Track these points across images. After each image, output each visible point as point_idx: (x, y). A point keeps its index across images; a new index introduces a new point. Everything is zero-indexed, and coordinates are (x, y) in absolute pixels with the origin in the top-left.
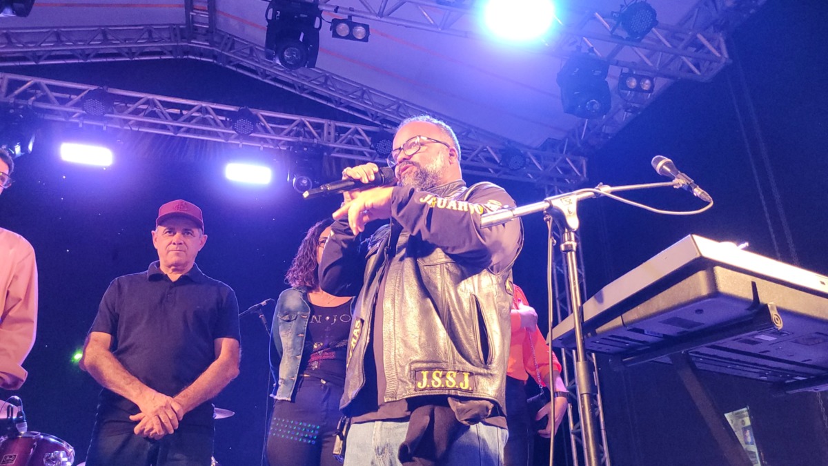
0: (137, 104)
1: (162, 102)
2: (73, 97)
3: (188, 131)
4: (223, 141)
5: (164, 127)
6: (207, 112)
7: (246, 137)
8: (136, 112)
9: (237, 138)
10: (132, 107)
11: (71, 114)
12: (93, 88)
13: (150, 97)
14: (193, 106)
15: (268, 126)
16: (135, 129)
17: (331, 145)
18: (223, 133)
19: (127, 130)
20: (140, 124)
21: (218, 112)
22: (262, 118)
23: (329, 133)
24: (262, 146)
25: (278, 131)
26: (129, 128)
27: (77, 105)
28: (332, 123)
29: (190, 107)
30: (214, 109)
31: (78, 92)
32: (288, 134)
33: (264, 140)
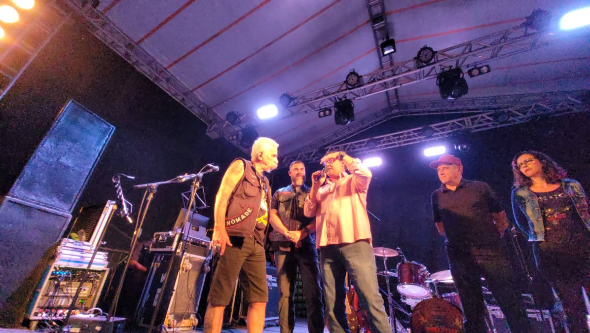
0: (383, 140)
2: (362, 145)
3: (405, 142)
4: (419, 142)
6: (410, 133)
7: (430, 137)
8: (384, 142)
9: (425, 138)
11: (363, 151)
12: (369, 139)
13: (388, 135)
14: (404, 133)
15: (438, 129)
17: (470, 127)
18: (419, 139)
19: (382, 150)
20: (386, 146)
21: (414, 131)
22: (434, 127)
23: (468, 123)
24: (437, 139)
25: (443, 130)
26: (382, 149)
27: (365, 146)
28: (468, 118)
29: (402, 134)
30: (412, 131)
31: (363, 142)
32: (448, 130)
33: (437, 136)
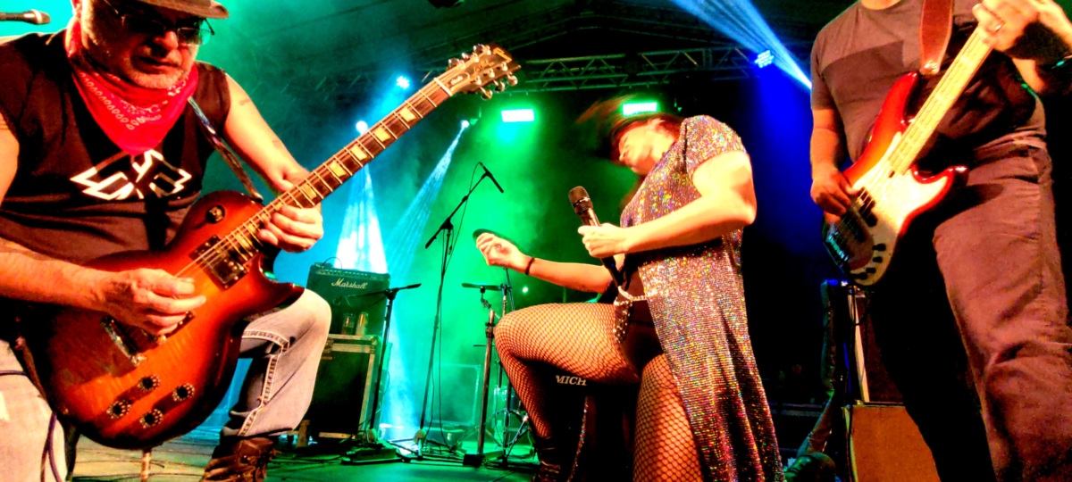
0: (547, 69)
1: (566, 63)
3: (587, 83)
4: (614, 86)
5: (567, 83)
6: (602, 64)
7: (635, 77)
8: (547, 76)
9: (627, 81)
10: (543, 73)
13: (557, 60)
15: (652, 64)
16: (548, 90)
17: (708, 70)
18: (615, 79)
19: (542, 93)
20: (552, 85)
21: (610, 62)
22: (646, 59)
24: (648, 84)
25: (661, 68)
26: (544, 90)
29: (587, 63)
30: (606, 60)
32: (670, 68)
33: (650, 79)
